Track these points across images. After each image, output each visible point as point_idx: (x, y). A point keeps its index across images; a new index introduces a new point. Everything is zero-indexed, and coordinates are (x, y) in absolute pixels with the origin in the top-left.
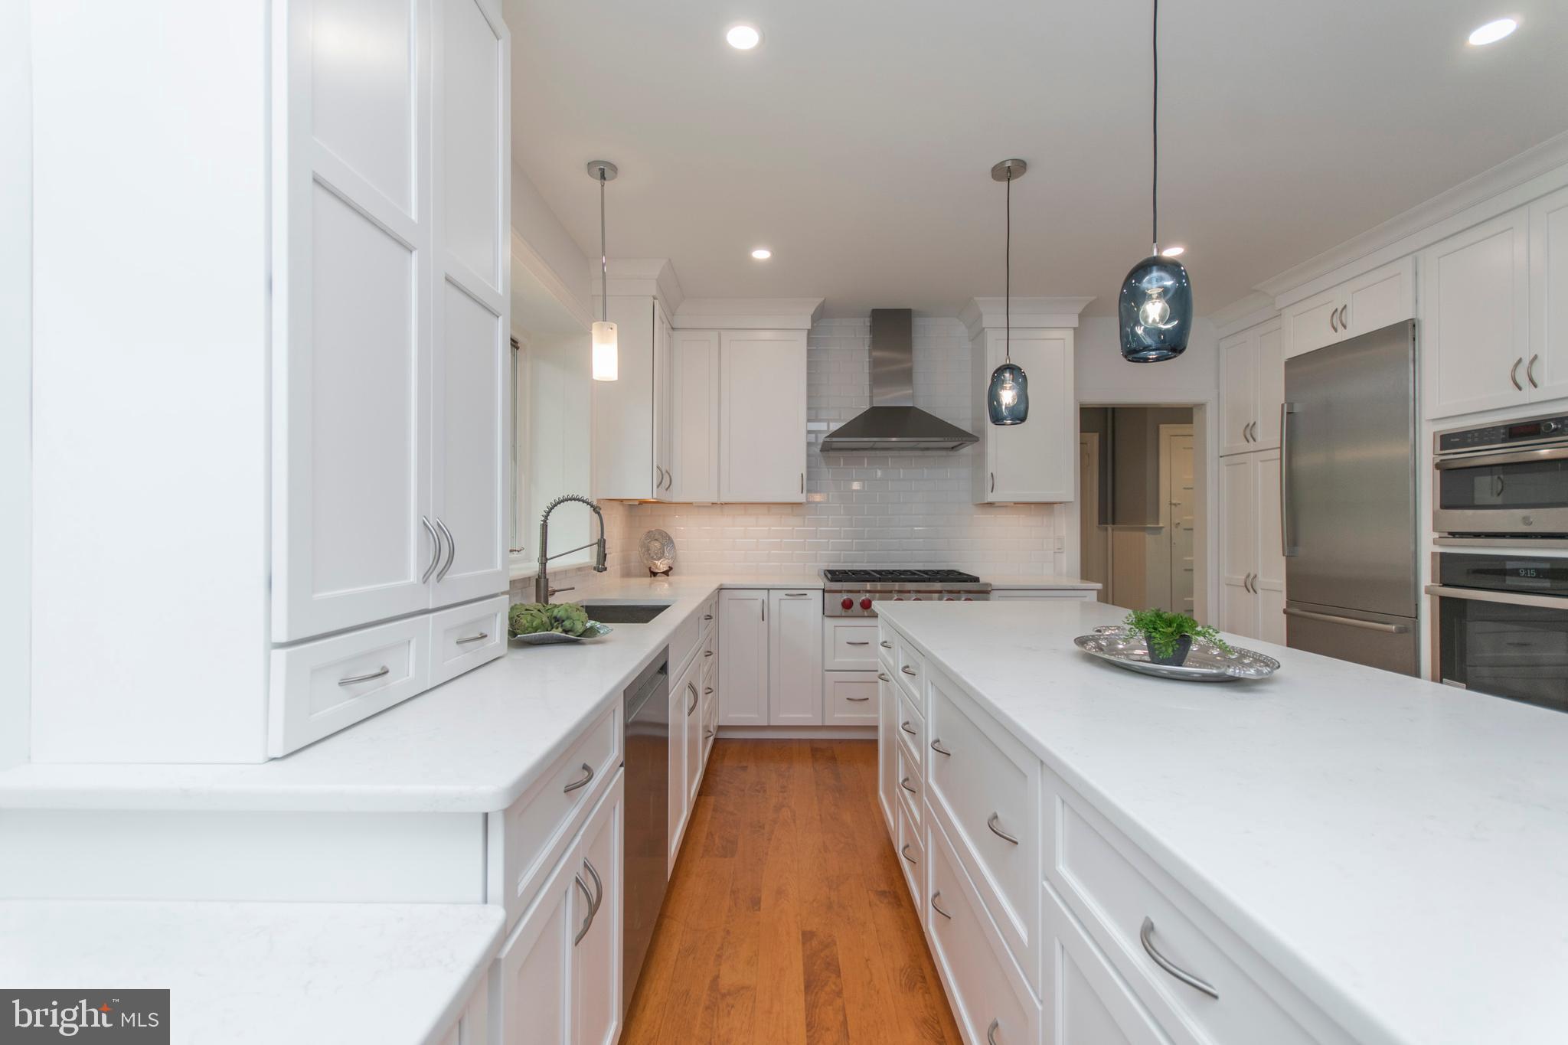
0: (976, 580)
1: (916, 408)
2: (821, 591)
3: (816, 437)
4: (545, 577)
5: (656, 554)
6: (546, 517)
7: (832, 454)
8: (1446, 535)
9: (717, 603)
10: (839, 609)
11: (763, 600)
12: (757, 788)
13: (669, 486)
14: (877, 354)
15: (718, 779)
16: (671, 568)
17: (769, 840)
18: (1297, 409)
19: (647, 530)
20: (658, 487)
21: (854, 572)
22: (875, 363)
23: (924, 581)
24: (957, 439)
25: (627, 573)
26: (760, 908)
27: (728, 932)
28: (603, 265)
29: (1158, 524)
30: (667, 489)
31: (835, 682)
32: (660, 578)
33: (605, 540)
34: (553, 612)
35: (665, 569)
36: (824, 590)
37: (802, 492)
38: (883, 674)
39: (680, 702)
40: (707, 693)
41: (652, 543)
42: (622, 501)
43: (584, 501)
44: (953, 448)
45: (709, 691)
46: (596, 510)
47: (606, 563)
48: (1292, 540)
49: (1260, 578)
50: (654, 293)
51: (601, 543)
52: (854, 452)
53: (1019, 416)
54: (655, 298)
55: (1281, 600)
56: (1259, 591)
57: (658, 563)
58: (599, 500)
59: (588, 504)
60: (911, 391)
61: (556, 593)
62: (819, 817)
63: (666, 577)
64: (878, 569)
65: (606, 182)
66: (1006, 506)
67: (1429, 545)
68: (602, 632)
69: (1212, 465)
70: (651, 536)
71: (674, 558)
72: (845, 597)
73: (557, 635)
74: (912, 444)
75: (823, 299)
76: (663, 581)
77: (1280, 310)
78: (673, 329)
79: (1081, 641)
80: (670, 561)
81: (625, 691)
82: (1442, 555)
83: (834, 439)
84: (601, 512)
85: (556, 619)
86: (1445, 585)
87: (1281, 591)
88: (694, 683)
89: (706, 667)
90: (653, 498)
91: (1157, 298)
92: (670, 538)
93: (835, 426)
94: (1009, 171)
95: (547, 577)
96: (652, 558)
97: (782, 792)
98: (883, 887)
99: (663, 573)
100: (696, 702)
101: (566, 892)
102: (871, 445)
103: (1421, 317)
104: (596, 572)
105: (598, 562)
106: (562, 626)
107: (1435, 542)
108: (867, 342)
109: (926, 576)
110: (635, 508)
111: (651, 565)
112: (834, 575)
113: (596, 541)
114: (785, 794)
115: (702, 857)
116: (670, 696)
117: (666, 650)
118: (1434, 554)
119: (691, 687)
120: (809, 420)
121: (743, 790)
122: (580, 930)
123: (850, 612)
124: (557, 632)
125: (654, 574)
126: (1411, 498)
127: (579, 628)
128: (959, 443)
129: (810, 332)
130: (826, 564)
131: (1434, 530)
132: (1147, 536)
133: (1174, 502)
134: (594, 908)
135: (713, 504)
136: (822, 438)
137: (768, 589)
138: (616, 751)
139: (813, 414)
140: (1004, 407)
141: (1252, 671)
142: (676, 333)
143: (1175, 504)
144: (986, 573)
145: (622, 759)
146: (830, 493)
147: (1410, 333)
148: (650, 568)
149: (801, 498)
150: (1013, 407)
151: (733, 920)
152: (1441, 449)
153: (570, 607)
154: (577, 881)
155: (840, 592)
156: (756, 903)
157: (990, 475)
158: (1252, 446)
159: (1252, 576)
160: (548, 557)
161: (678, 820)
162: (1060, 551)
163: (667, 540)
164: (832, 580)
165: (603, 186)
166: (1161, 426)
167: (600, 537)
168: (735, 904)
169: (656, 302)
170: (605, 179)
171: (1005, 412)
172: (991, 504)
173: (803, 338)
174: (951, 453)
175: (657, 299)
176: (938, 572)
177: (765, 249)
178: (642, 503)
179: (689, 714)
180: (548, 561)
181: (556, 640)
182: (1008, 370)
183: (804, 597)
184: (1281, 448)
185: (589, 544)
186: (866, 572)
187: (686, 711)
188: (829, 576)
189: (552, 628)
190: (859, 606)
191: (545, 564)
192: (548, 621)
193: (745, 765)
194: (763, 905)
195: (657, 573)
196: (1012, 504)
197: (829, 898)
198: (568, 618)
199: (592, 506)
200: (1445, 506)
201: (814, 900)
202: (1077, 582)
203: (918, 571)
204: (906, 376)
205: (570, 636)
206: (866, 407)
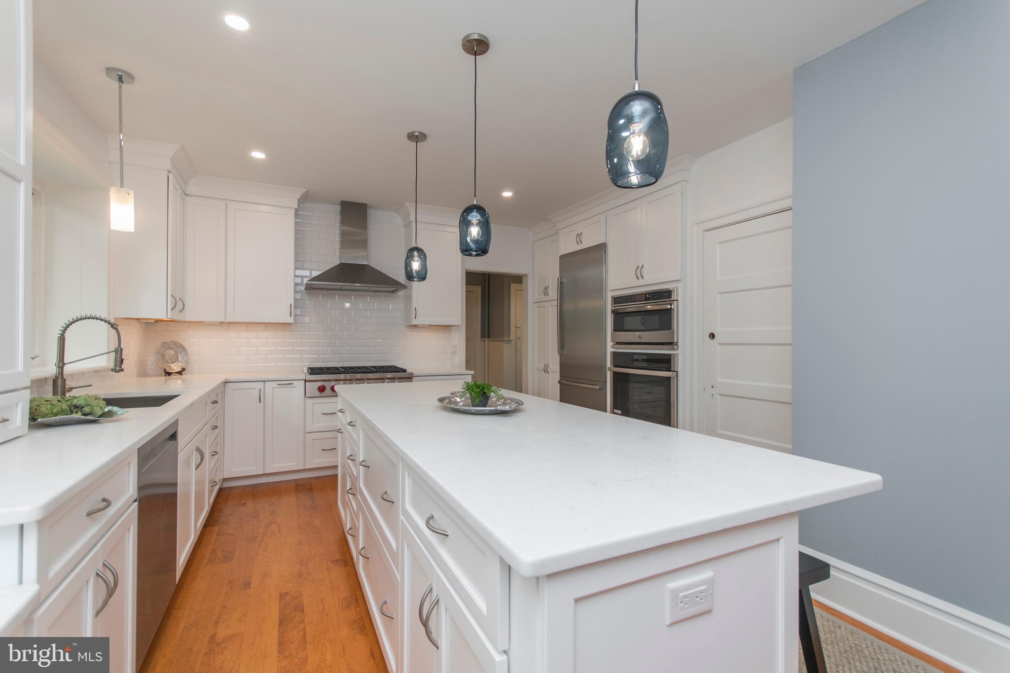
0: (405, 371)
1: (369, 266)
2: (303, 381)
3: (302, 280)
4: (62, 378)
5: (171, 359)
6: (64, 332)
7: (312, 291)
8: (615, 343)
9: (224, 392)
10: (318, 393)
11: (260, 389)
12: (253, 515)
13: (182, 310)
14: (345, 228)
15: (221, 514)
16: (184, 369)
17: (260, 545)
18: (564, 280)
19: (163, 341)
20: (172, 310)
21: (327, 369)
22: (343, 234)
23: (373, 373)
24: (394, 286)
25: (143, 373)
26: (250, 587)
27: (225, 607)
28: (121, 141)
29: (510, 338)
30: (180, 312)
31: (313, 440)
32: (174, 377)
33: (122, 350)
34: (73, 401)
35: (179, 370)
36: (305, 380)
37: (291, 316)
38: (340, 429)
39: (188, 462)
40: (213, 455)
41: (168, 351)
42: (138, 319)
43: (101, 320)
44: (393, 291)
45: (215, 453)
46: (113, 326)
47: (122, 365)
48: (562, 346)
49: (550, 366)
50: (169, 167)
51: (119, 351)
52: (328, 291)
53: (422, 277)
54: (169, 172)
55: (557, 377)
56: (550, 373)
57: (173, 366)
58: (116, 319)
59: (106, 321)
60: (366, 254)
61: (74, 390)
62: (297, 526)
63: (180, 376)
64: (345, 366)
65: (123, 84)
66: (425, 327)
67: (610, 349)
68: (119, 413)
69: (531, 308)
70: (166, 345)
71: (187, 362)
72: (320, 385)
73: (77, 417)
74: (367, 288)
75: (306, 190)
76: (177, 379)
77: (558, 230)
78: (186, 194)
79: (441, 400)
80: (183, 365)
81: (139, 449)
82: (614, 352)
83: (314, 282)
84: (118, 328)
85: (76, 407)
86: (615, 366)
87: (558, 372)
88: (200, 447)
89: (212, 438)
90: (167, 318)
91: (476, 225)
92: (183, 347)
93: (315, 274)
94: (416, 138)
95: (65, 377)
96: (167, 362)
97: (272, 515)
98: (338, 557)
99: (177, 373)
100: (202, 460)
101: (88, 581)
102: (339, 287)
103: (607, 242)
104: (114, 372)
105: (116, 365)
106: (81, 411)
107: (612, 347)
108: (338, 221)
109: (374, 369)
110: (150, 325)
111: (166, 367)
112: (313, 371)
113: (114, 349)
114: (274, 516)
115: (206, 566)
116: (179, 456)
117: (176, 423)
118: (611, 352)
119: (198, 450)
120: (296, 268)
121: (242, 518)
122: (100, 606)
123: (323, 394)
124: (78, 416)
125: (169, 374)
126: (604, 327)
127: (100, 413)
128: (395, 289)
129: (296, 210)
130: (309, 364)
131: (611, 341)
132: (504, 345)
133: (517, 326)
134: (111, 592)
135: (221, 323)
136: (305, 280)
137: (264, 381)
138: (131, 490)
139: (299, 264)
140: (414, 271)
141: (508, 407)
142: (188, 198)
143: (518, 327)
144: (411, 367)
145: (136, 496)
146: (312, 318)
147: (604, 249)
148: (165, 370)
149: (291, 320)
150: (418, 271)
151: (229, 599)
152: (614, 304)
153: (89, 397)
154: (97, 574)
155: (317, 381)
156: (247, 585)
157: (414, 309)
158: (547, 298)
159: (547, 364)
160: (65, 361)
161: (185, 546)
162: (454, 353)
163: (180, 348)
164: (311, 374)
165: (120, 87)
166: (512, 284)
167: (117, 346)
168: (231, 589)
169: (170, 176)
170: (122, 82)
171: (415, 274)
172: (416, 326)
173: (292, 213)
174: (392, 294)
175: (171, 173)
176: (383, 367)
177: (262, 153)
178: (157, 321)
179: (196, 469)
180: (66, 365)
181: (75, 421)
182: (416, 250)
183: (291, 385)
184: (558, 300)
185: (106, 352)
186: (336, 368)
187: (194, 467)
188: (310, 371)
189: (72, 413)
190: (330, 389)
191: (62, 368)
192: (68, 408)
193: (245, 502)
194: (252, 585)
195: (171, 373)
196: (428, 326)
197: (301, 571)
198: (87, 405)
199: (109, 323)
200: (615, 330)
201: (290, 575)
202: (464, 371)
203: (370, 366)
204: (363, 244)
205: (89, 417)
206: (338, 263)
